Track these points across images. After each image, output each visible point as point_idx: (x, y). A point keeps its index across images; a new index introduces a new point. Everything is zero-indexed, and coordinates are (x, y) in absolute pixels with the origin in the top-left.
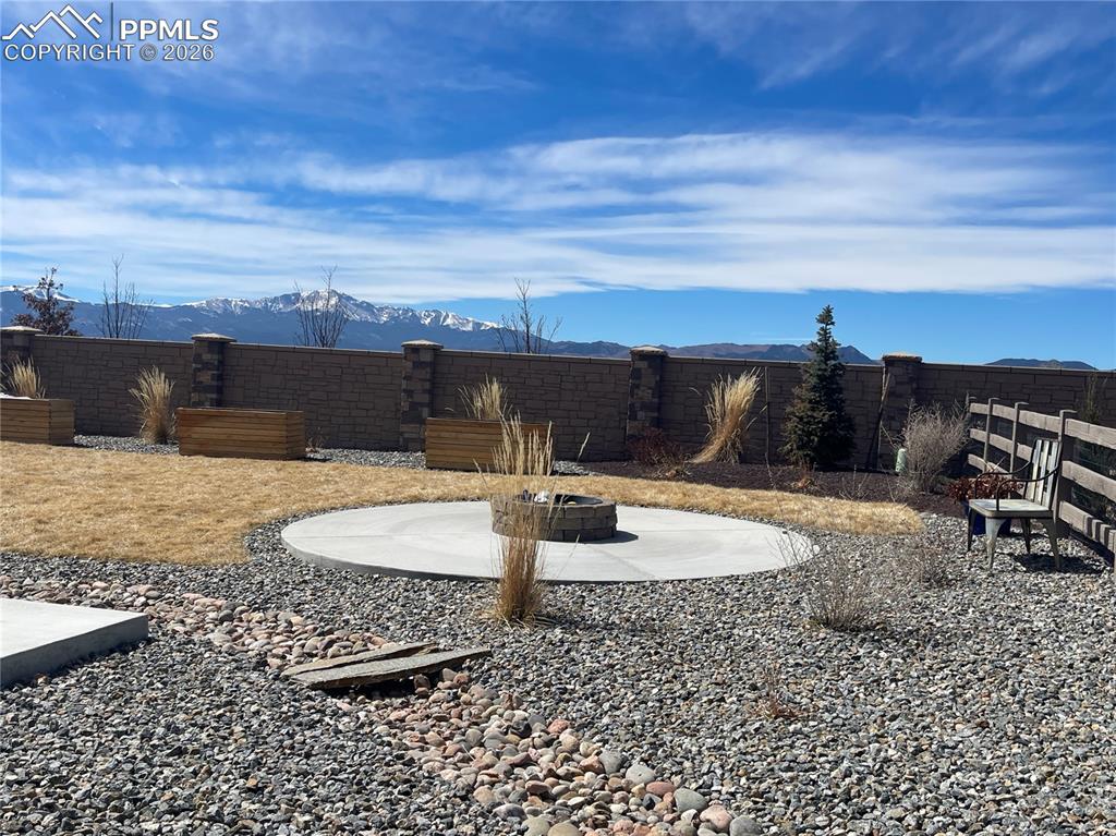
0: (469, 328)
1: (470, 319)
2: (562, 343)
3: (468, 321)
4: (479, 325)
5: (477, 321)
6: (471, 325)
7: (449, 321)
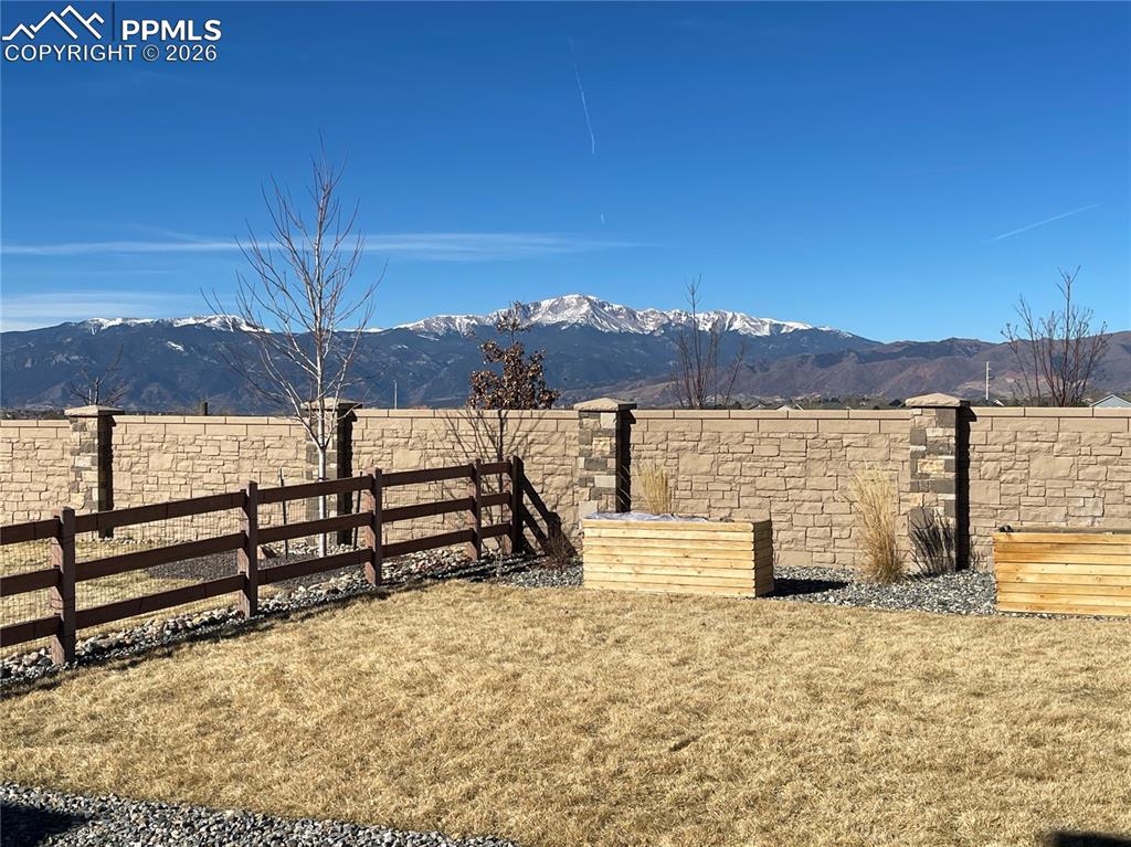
0: (766, 331)
1: (766, 320)
2: (897, 344)
3: (764, 324)
4: (779, 327)
5: (775, 322)
6: (767, 327)
7: (737, 325)
